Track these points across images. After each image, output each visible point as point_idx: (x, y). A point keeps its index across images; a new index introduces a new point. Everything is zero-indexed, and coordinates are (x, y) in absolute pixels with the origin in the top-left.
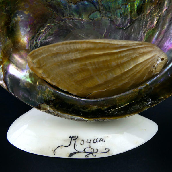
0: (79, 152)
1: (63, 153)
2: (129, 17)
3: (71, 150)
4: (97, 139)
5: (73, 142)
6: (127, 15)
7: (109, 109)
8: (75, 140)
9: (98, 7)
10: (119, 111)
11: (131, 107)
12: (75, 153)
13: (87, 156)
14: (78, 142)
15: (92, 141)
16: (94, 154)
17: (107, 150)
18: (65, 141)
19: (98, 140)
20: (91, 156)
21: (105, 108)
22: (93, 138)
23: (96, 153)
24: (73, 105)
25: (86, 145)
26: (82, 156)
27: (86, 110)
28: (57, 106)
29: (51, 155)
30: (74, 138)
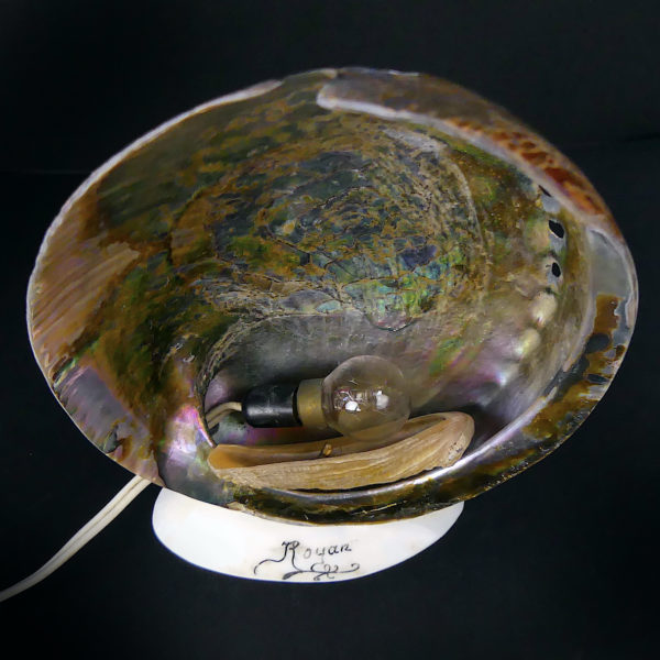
0: (301, 572)
1: (272, 573)
2: (404, 314)
3: (286, 567)
4: (335, 548)
5: (290, 553)
6: (400, 310)
7: (360, 510)
8: (293, 549)
9: (336, 295)
10: (377, 514)
11: (400, 509)
12: (295, 573)
13: (318, 577)
14: (299, 553)
15: (326, 552)
16: (331, 575)
17: (355, 567)
18: (274, 550)
19: (338, 549)
20: (324, 579)
21: (352, 509)
22: (327, 546)
23: (335, 572)
24: (289, 504)
25: (315, 559)
26: (308, 578)
27: (315, 512)
28: (260, 505)
29: (250, 575)
30: (290, 546)
